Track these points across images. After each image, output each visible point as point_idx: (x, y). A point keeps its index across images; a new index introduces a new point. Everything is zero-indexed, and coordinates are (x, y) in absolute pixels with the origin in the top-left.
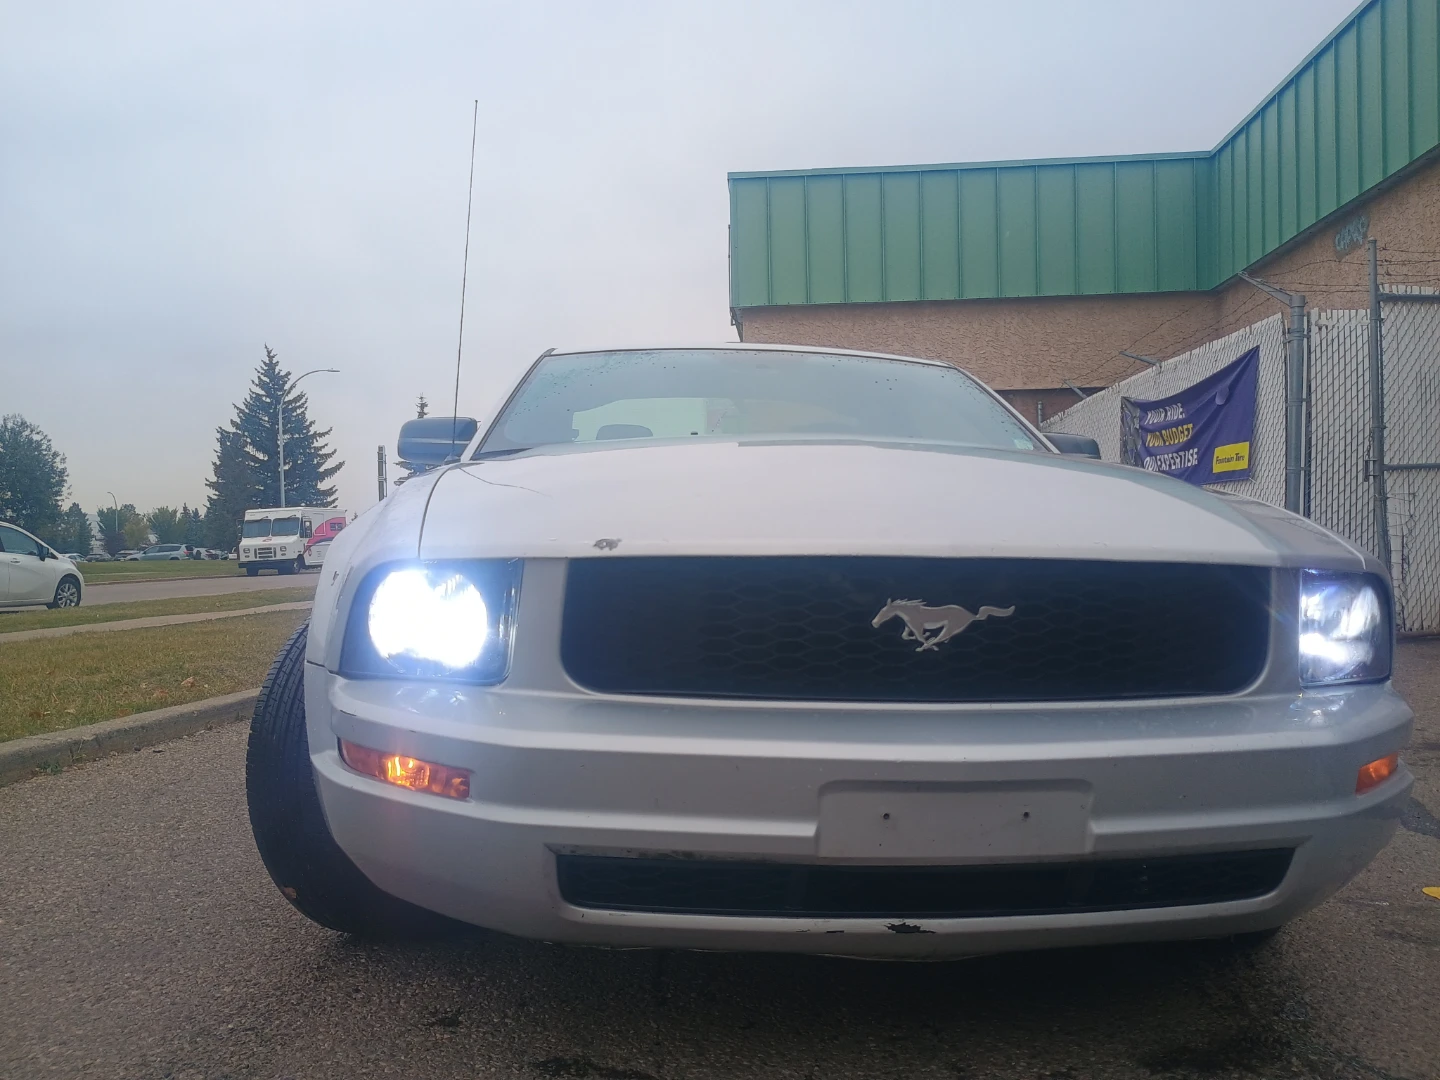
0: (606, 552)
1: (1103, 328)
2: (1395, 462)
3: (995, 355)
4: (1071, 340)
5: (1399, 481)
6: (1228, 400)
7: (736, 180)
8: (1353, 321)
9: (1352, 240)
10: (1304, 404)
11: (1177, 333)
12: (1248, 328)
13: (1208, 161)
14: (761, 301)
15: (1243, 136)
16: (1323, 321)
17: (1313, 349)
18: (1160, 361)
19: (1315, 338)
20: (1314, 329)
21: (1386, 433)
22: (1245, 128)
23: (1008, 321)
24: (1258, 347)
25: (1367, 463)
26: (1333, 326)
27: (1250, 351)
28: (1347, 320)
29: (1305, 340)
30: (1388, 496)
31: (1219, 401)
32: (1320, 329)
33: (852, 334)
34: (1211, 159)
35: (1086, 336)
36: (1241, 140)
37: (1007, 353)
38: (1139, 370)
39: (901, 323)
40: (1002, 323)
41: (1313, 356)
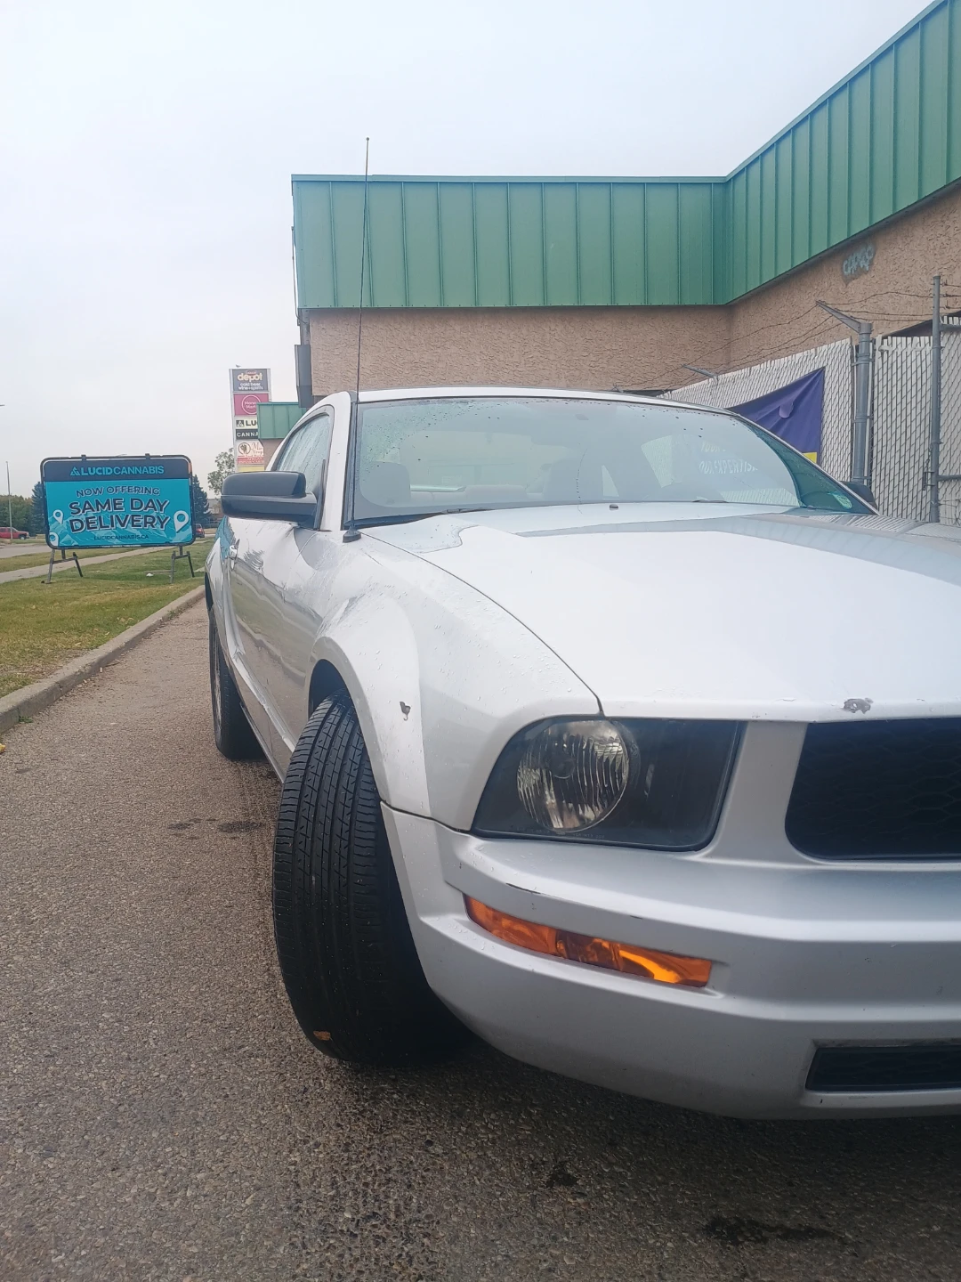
0: (858, 715)
1: (635, 337)
2: (947, 473)
3: (542, 359)
4: (608, 347)
5: (949, 490)
6: (791, 415)
7: (300, 182)
8: (909, 347)
9: (858, 266)
10: (868, 420)
11: (696, 343)
12: (813, 351)
13: (724, 185)
14: (327, 303)
15: (758, 164)
16: (885, 347)
17: (876, 372)
18: (718, 374)
19: (878, 362)
20: (878, 354)
21: (941, 447)
22: (759, 158)
23: (553, 327)
24: (824, 368)
25: (925, 474)
26: (893, 351)
27: (817, 370)
28: (904, 346)
29: (871, 363)
30: (941, 502)
31: (782, 414)
32: (882, 354)
33: (412, 337)
34: (725, 184)
35: (621, 344)
36: (756, 169)
37: (552, 357)
38: (693, 381)
39: (458, 328)
40: (547, 329)
41: (876, 378)
